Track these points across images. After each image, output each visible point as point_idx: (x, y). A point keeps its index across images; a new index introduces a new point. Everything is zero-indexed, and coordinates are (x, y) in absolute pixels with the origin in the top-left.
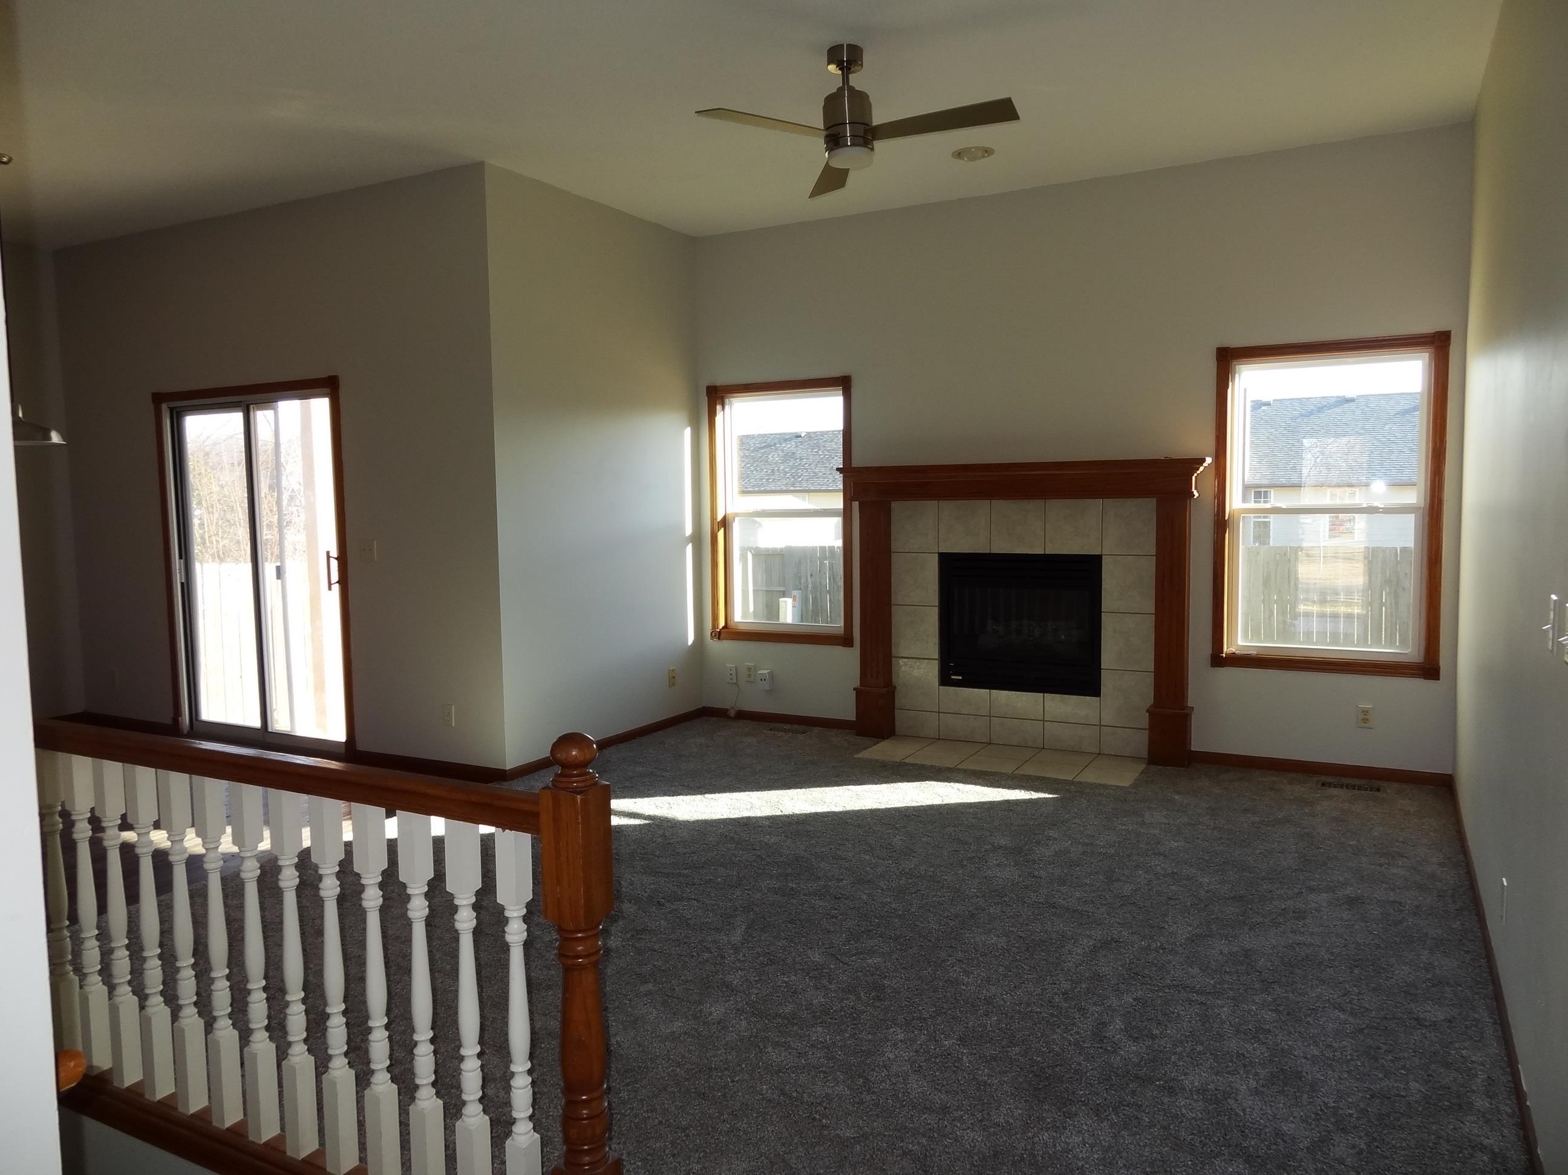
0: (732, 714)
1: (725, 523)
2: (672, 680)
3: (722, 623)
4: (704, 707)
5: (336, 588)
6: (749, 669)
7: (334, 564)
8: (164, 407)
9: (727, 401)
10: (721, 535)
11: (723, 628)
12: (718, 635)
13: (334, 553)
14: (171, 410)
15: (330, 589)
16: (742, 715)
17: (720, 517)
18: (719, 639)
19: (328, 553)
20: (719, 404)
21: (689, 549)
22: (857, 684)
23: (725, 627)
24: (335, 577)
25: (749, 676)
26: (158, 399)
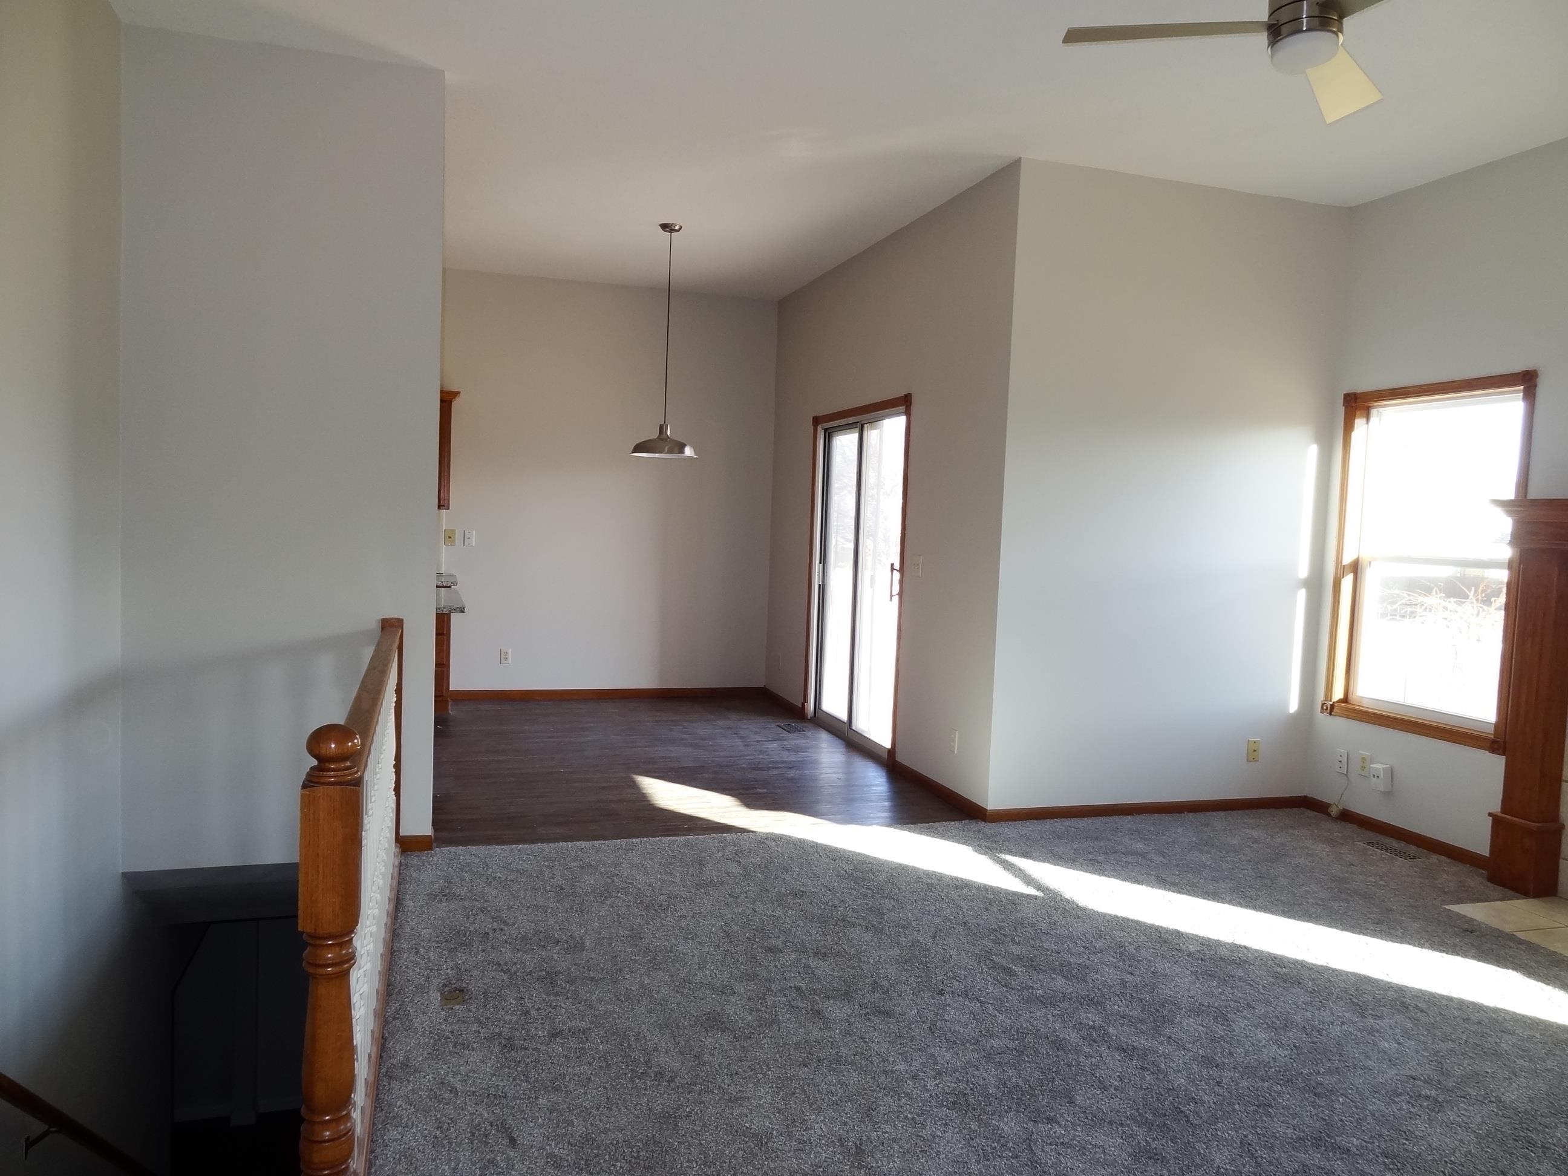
0: (1334, 811)
1: (1355, 568)
2: (1252, 754)
3: (1338, 694)
4: (1305, 796)
5: (896, 599)
6: (1364, 759)
7: (897, 576)
8: (819, 428)
9: (1374, 412)
10: (1347, 582)
11: (1340, 701)
12: (1331, 710)
13: (897, 566)
14: (826, 430)
15: (891, 600)
16: (1346, 816)
17: (1347, 560)
18: (1330, 714)
19: (892, 565)
20: (1361, 416)
21: (1302, 595)
22: (1497, 808)
23: (1345, 700)
24: (896, 589)
25: (1363, 768)
26: (816, 421)
